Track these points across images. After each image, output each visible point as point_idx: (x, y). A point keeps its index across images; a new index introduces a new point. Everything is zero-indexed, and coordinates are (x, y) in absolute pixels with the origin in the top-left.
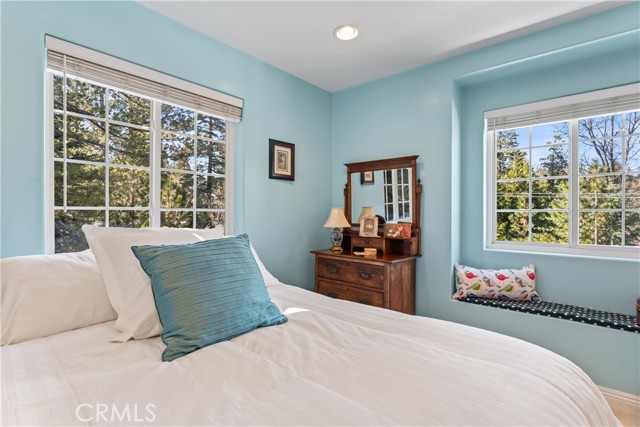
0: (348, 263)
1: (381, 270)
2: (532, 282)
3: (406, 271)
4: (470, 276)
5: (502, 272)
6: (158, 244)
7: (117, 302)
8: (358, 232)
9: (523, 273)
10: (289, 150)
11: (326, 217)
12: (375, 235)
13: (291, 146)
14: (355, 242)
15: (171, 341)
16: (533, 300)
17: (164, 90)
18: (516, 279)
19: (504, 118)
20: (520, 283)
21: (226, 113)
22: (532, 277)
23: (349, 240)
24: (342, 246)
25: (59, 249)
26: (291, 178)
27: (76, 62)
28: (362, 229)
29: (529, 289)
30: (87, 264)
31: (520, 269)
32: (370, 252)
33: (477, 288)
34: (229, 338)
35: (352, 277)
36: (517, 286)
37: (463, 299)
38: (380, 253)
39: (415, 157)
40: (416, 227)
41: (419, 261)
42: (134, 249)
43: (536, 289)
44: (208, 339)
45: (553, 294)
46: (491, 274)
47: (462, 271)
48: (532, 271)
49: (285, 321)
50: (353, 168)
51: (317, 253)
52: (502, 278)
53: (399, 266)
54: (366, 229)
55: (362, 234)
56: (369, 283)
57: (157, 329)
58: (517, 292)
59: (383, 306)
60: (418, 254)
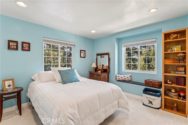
0: (95, 74)
1: (101, 75)
2: (130, 78)
3: (106, 75)
4: (119, 76)
5: (125, 76)
6: (61, 70)
7: (56, 78)
8: (98, 68)
9: (128, 76)
10: (84, 52)
11: (92, 65)
12: (101, 68)
13: (85, 51)
14: (97, 70)
15: (63, 82)
16: (130, 81)
17: (61, 43)
18: (127, 77)
19: (126, 45)
20: (128, 78)
21: (72, 46)
22: (130, 76)
23: (96, 69)
24: (95, 70)
25: (45, 71)
26: (85, 57)
27: (48, 41)
28: (99, 67)
29: (129, 79)
30: (51, 73)
31: (128, 75)
32: (100, 72)
33: (126, 79)
34: (71, 83)
35: (96, 76)
36: (127, 78)
37: (117, 81)
38: (102, 72)
39: (109, 53)
40: (109, 67)
41: (109, 73)
42: (58, 70)
43: (131, 79)
44: (68, 82)
45: (134, 80)
46: (122, 76)
47: (117, 75)
48: (130, 75)
49: (79, 81)
50: (98, 55)
51: (90, 72)
52: (124, 77)
53: (104, 74)
54: (100, 67)
55: (99, 68)
56: (99, 77)
57: (61, 81)
58: (127, 79)
59: (101, 81)
60: (109, 72)
